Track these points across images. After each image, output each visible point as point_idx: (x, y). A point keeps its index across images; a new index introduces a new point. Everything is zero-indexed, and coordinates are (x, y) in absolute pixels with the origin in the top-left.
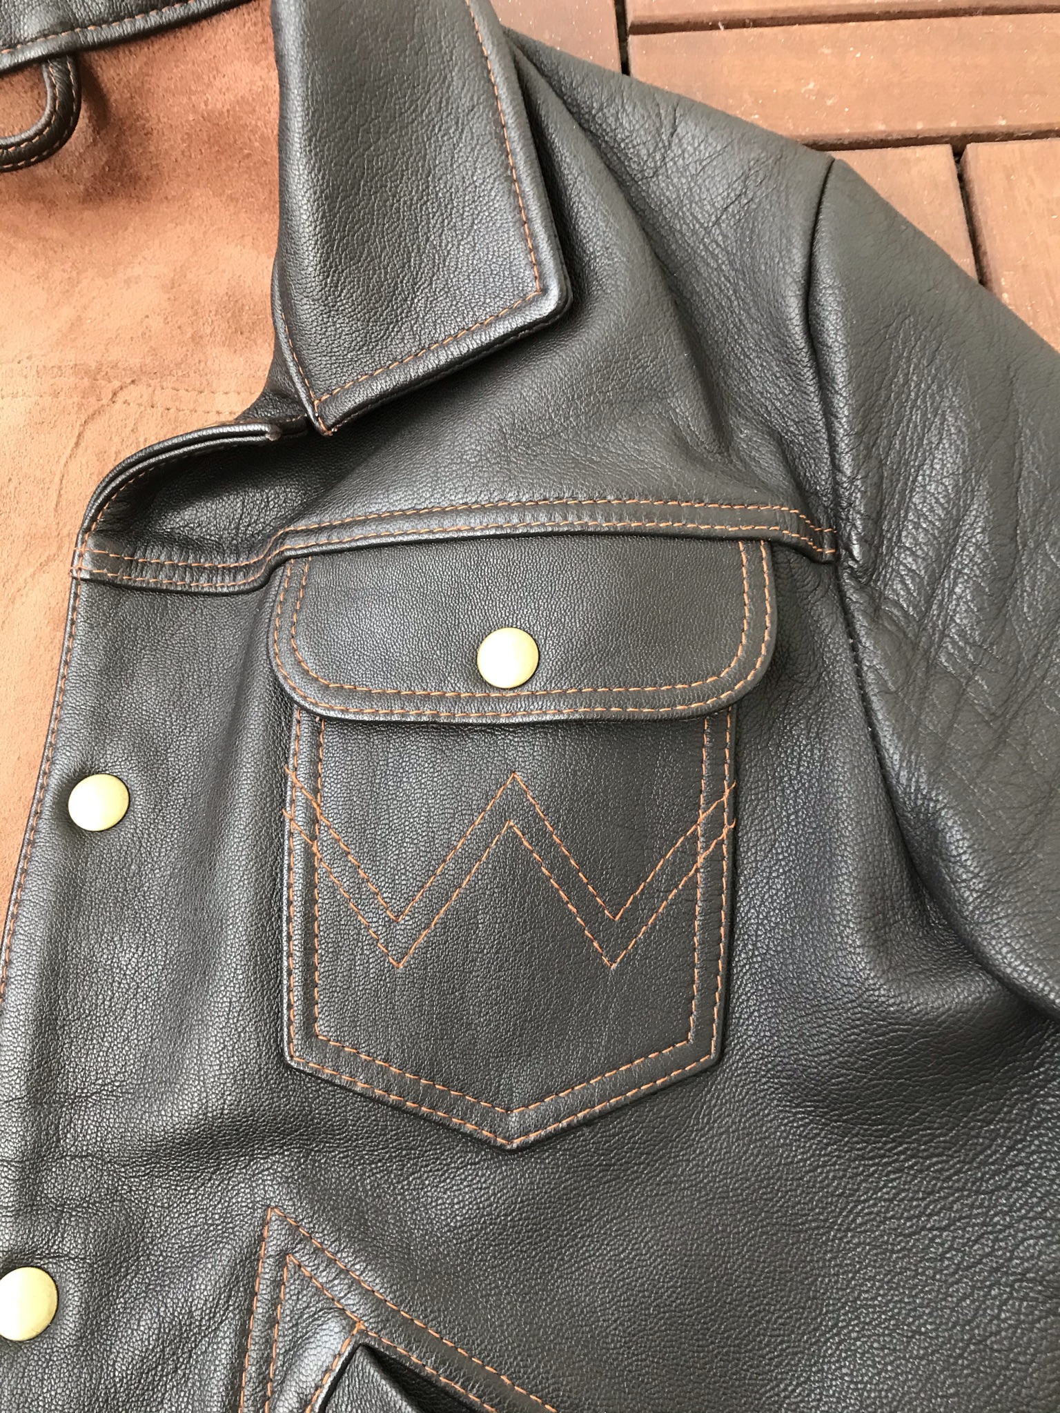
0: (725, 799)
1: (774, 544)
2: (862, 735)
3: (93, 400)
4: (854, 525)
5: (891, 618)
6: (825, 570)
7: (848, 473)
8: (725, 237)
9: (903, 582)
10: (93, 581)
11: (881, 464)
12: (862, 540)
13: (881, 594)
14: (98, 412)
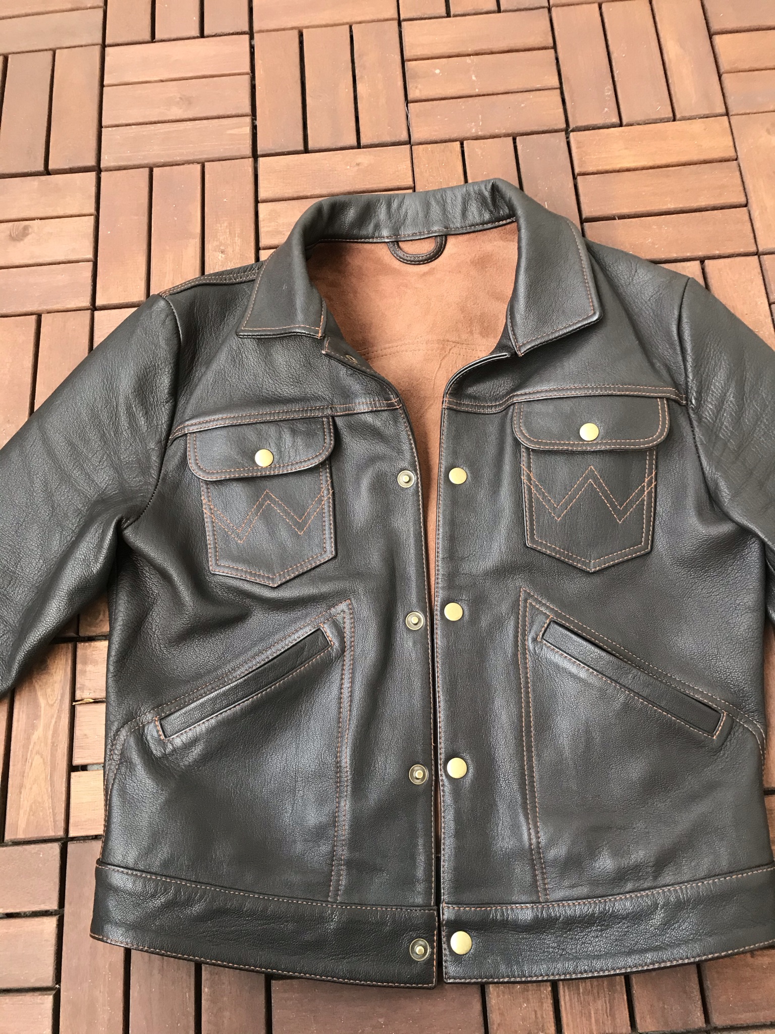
0: (653, 475)
1: (668, 399)
2: (695, 457)
3: (443, 352)
4: (693, 394)
5: (704, 422)
6: (684, 408)
7: (691, 378)
8: (652, 304)
9: (708, 412)
10: (449, 409)
11: (702, 376)
12: (696, 399)
13: (701, 415)
14: (445, 356)
